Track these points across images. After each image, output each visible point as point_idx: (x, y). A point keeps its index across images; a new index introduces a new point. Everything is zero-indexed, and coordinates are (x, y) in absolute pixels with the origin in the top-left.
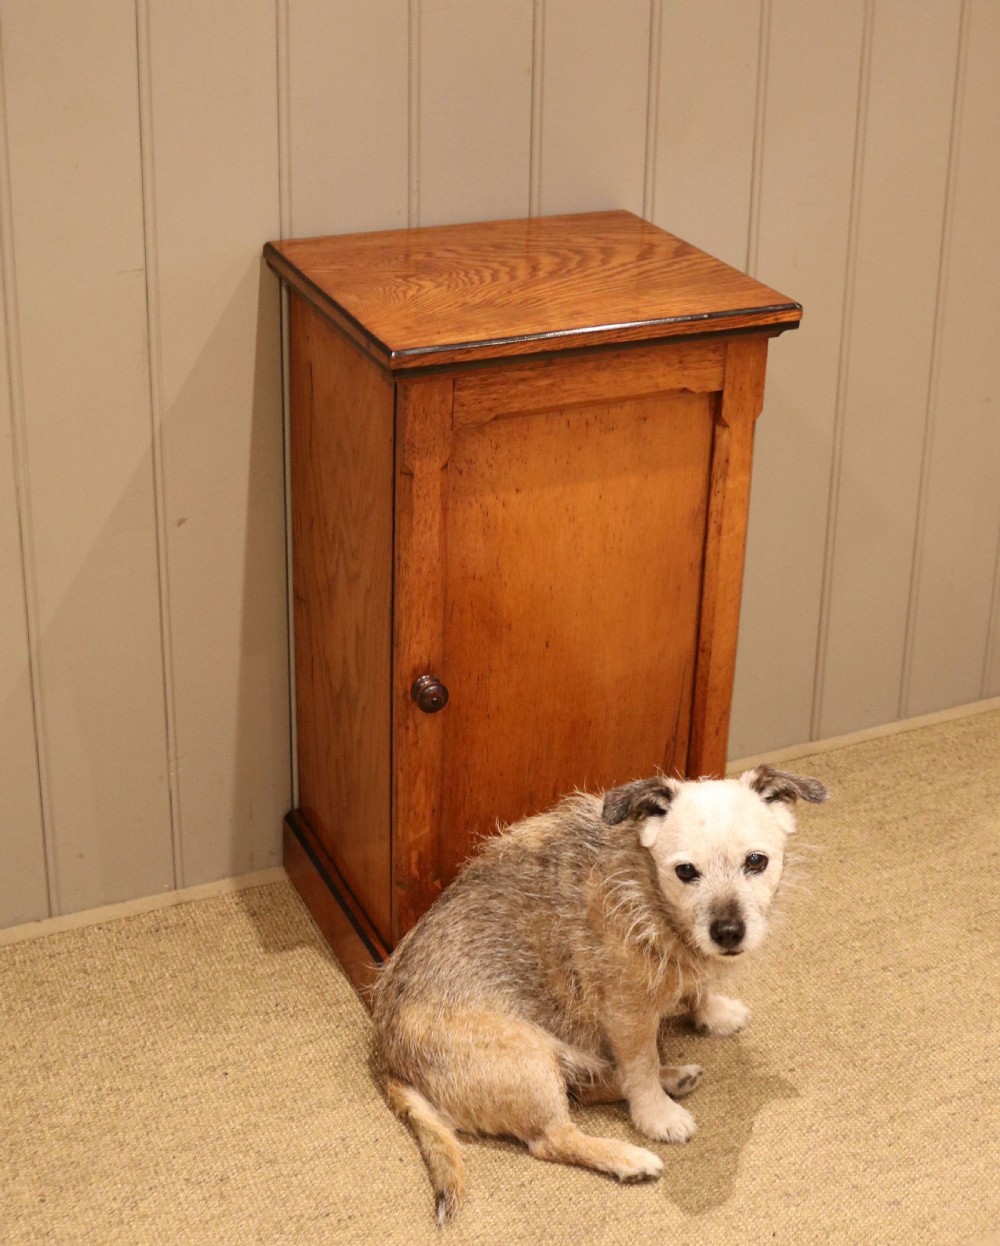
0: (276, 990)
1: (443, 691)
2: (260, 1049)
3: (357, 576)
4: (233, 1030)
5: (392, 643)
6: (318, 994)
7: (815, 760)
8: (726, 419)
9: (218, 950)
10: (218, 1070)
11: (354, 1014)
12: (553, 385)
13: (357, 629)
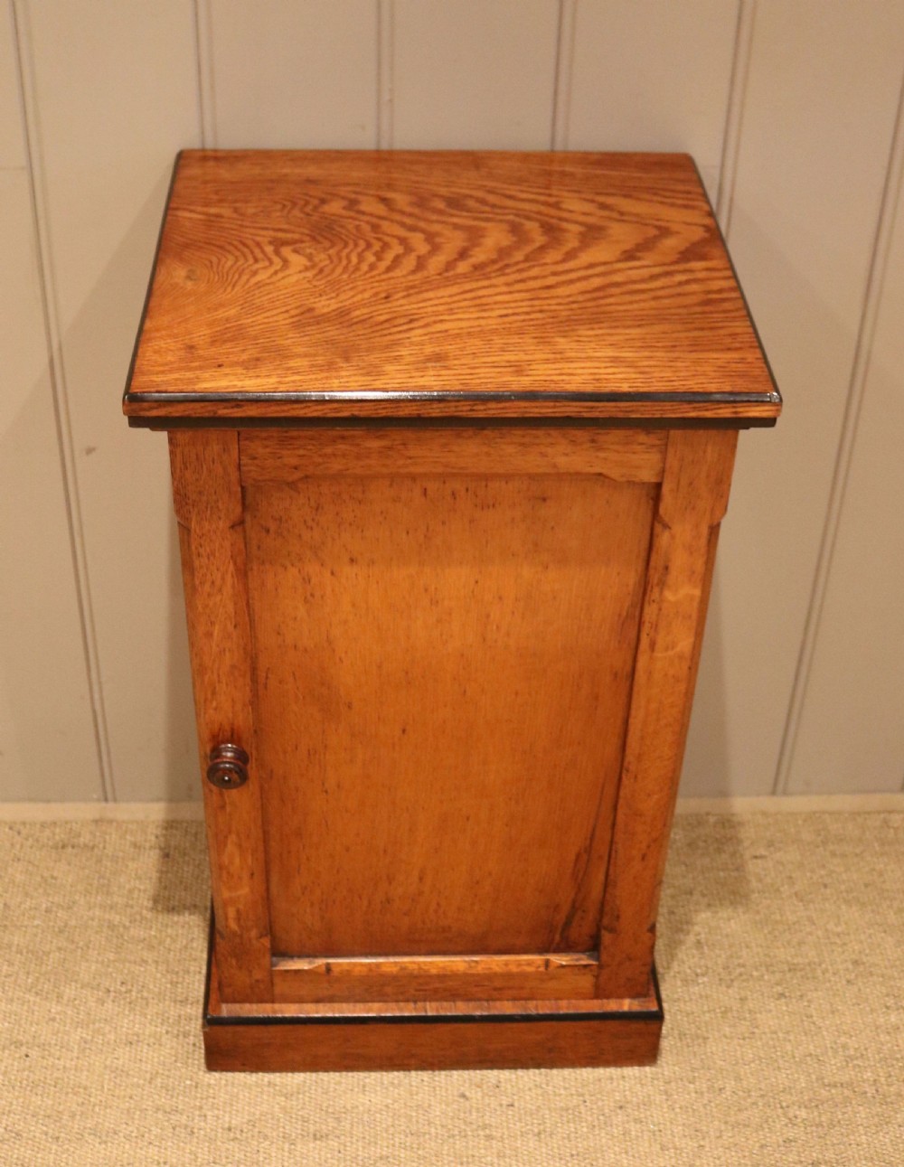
8: (666, 519)
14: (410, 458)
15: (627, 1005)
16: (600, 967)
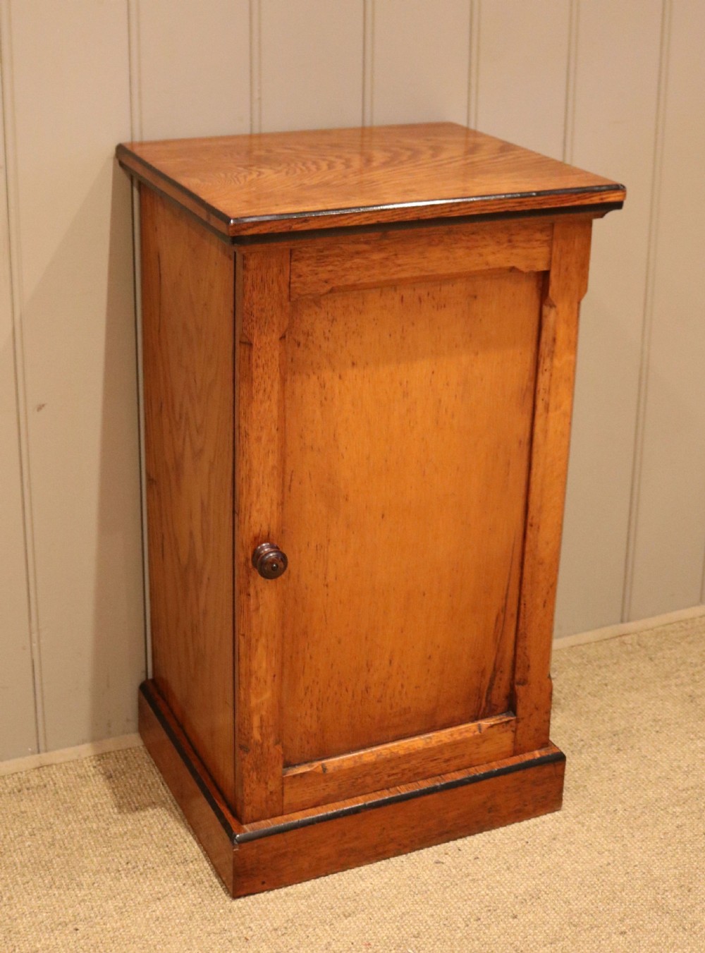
0: (128, 849)
1: (284, 558)
2: (110, 905)
3: (201, 451)
4: (85, 887)
5: (234, 512)
6: (167, 853)
7: (626, 639)
8: (553, 299)
9: (75, 810)
10: (70, 926)
11: (200, 873)
12: (387, 259)
13: (202, 503)
14: (399, 265)
15: (537, 754)
16: (517, 721)
